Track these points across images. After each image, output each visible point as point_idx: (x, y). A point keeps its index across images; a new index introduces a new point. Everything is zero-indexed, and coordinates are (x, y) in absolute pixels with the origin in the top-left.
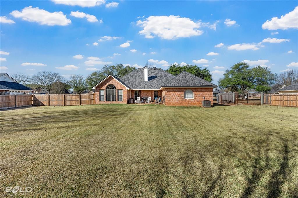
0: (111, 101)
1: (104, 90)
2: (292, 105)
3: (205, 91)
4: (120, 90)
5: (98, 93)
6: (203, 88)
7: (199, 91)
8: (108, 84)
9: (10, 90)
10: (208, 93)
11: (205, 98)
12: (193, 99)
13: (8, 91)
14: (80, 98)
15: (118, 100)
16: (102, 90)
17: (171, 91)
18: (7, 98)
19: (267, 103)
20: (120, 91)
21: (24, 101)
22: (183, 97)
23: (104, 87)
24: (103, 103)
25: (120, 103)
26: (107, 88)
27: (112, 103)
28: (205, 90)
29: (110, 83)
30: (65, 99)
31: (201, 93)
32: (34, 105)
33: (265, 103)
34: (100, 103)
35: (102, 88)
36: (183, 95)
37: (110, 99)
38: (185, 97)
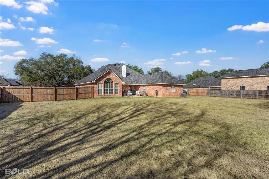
0: (109, 94)
1: (102, 83)
2: (202, 95)
5: (97, 86)
7: (177, 87)
8: (106, 78)
10: (181, 88)
14: (77, 92)
15: (115, 93)
16: (100, 83)
20: (117, 85)
23: (103, 81)
24: (101, 96)
25: (117, 96)
26: (105, 81)
27: (110, 96)
28: (180, 86)
30: (56, 92)
34: (99, 96)
36: (170, 90)
37: (108, 92)
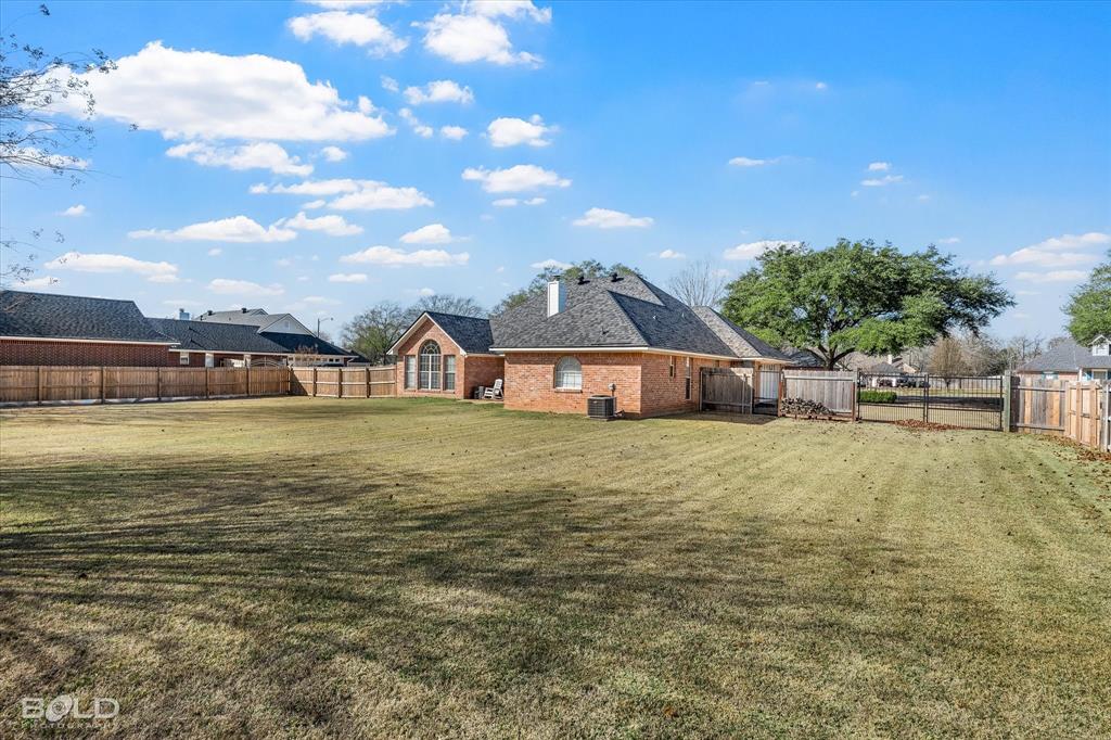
0: (430, 388)
1: (414, 356)
3: (618, 364)
4: (450, 356)
5: (402, 364)
6: (609, 354)
7: (596, 364)
8: (422, 340)
9: (289, 355)
10: (626, 368)
11: (614, 386)
12: (579, 388)
13: (286, 357)
14: (369, 379)
15: (446, 387)
16: (410, 356)
17: (520, 363)
18: (231, 375)
19: (1038, 425)
20: (451, 361)
21: (268, 383)
22: (551, 384)
23: (415, 350)
24: (412, 394)
25: (448, 396)
26: (422, 350)
27: (431, 395)
28: (616, 359)
29: (428, 336)
30: (341, 379)
31: (603, 369)
32: (291, 393)
33: (1027, 422)
34: (406, 393)
35: (410, 353)
36: (550, 377)
37: (427, 383)
38: (557, 383)
